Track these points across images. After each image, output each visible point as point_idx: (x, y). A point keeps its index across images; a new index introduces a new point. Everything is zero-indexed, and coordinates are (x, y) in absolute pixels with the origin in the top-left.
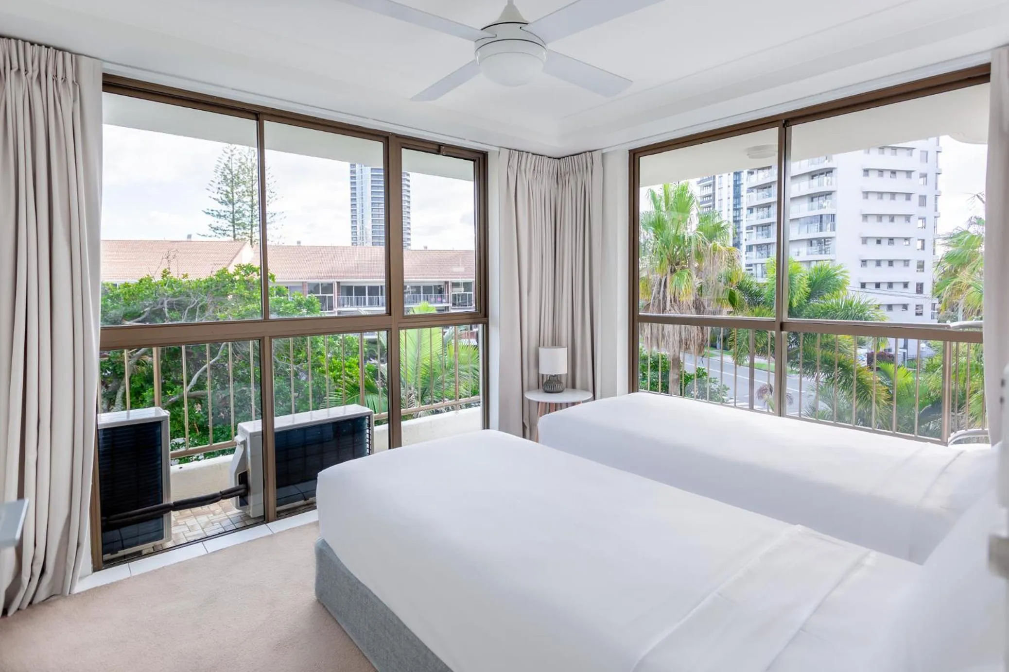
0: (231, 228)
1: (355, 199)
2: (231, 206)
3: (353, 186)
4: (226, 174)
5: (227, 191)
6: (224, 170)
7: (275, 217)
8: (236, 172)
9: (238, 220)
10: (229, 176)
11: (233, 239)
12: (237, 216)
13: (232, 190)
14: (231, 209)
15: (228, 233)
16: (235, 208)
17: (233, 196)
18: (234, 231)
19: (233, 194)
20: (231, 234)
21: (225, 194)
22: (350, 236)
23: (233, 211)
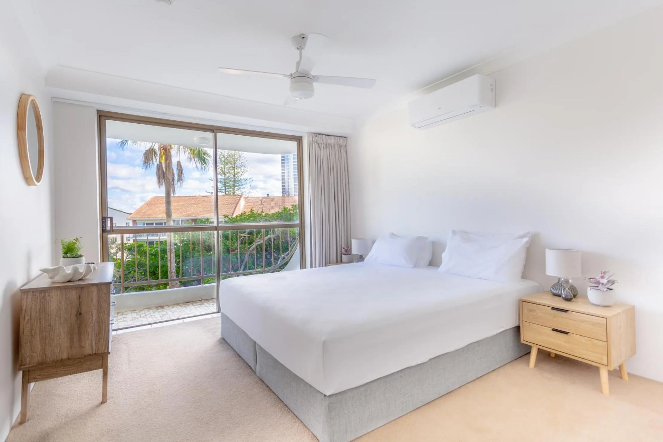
0: (224, 188)
1: (284, 172)
2: (223, 175)
3: (283, 165)
4: (221, 158)
5: (222, 168)
6: (221, 156)
7: (247, 181)
8: (227, 157)
9: (228, 183)
10: (223, 159)
11: (224, 194)
12: (227, 181)
13: (224, 166)
14: (224, 178)
15: (222, 191)
16: (226, 176)
17: (225, 170)
18: (225, 190)
19: (225, 169)
20: (224, 191)
21: (221, 169)
22: (281, 190)
23: (225, 178)
